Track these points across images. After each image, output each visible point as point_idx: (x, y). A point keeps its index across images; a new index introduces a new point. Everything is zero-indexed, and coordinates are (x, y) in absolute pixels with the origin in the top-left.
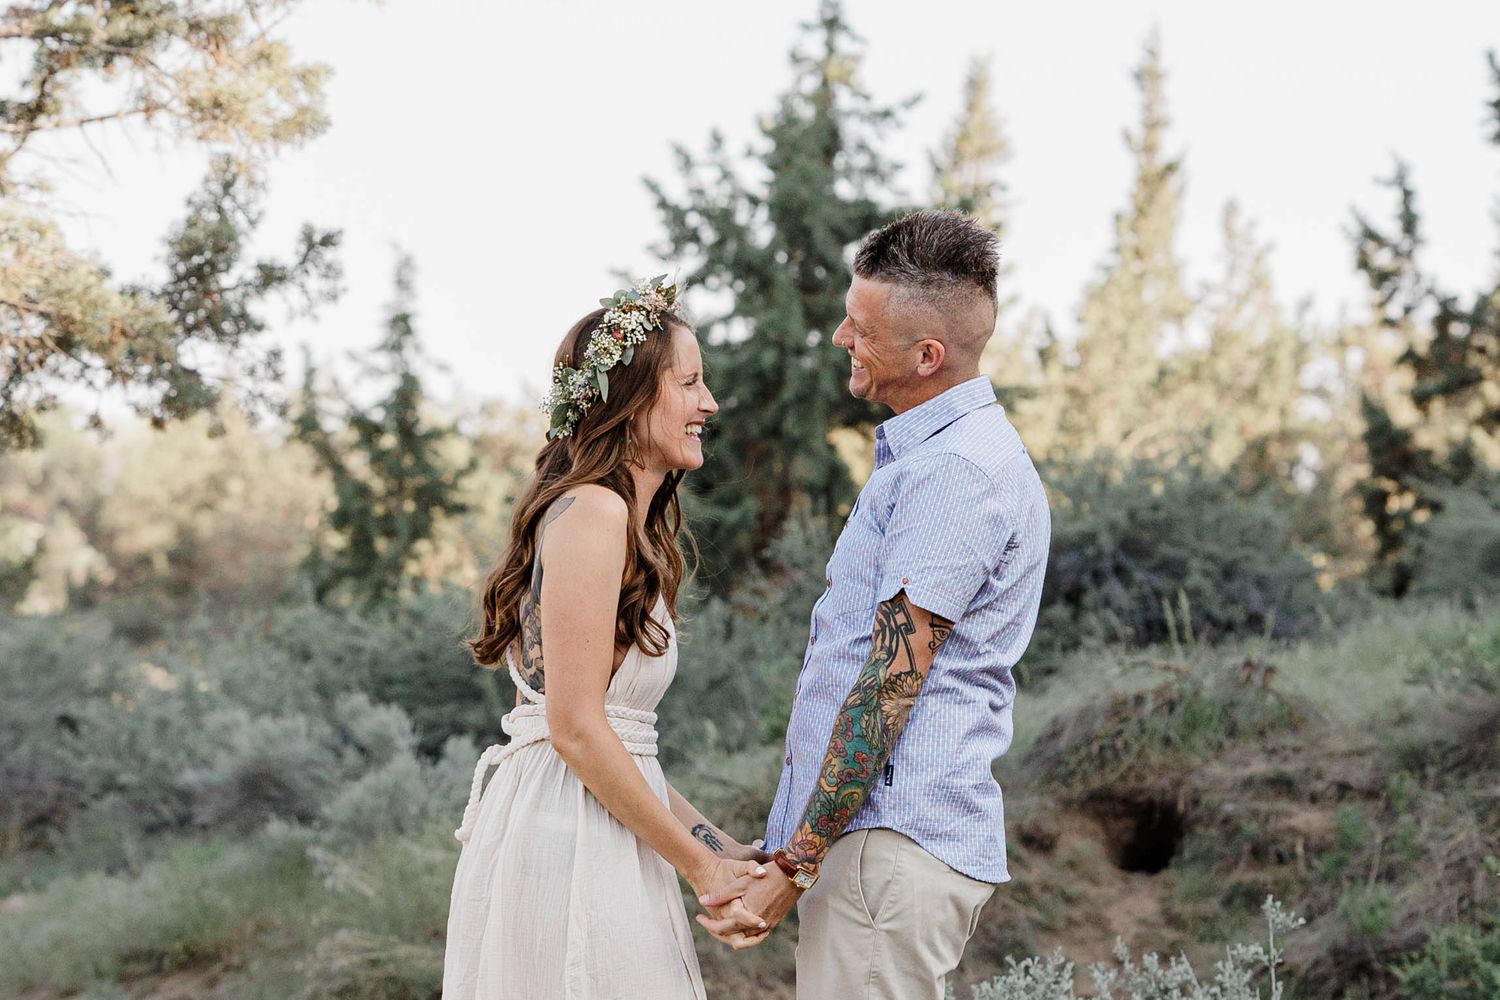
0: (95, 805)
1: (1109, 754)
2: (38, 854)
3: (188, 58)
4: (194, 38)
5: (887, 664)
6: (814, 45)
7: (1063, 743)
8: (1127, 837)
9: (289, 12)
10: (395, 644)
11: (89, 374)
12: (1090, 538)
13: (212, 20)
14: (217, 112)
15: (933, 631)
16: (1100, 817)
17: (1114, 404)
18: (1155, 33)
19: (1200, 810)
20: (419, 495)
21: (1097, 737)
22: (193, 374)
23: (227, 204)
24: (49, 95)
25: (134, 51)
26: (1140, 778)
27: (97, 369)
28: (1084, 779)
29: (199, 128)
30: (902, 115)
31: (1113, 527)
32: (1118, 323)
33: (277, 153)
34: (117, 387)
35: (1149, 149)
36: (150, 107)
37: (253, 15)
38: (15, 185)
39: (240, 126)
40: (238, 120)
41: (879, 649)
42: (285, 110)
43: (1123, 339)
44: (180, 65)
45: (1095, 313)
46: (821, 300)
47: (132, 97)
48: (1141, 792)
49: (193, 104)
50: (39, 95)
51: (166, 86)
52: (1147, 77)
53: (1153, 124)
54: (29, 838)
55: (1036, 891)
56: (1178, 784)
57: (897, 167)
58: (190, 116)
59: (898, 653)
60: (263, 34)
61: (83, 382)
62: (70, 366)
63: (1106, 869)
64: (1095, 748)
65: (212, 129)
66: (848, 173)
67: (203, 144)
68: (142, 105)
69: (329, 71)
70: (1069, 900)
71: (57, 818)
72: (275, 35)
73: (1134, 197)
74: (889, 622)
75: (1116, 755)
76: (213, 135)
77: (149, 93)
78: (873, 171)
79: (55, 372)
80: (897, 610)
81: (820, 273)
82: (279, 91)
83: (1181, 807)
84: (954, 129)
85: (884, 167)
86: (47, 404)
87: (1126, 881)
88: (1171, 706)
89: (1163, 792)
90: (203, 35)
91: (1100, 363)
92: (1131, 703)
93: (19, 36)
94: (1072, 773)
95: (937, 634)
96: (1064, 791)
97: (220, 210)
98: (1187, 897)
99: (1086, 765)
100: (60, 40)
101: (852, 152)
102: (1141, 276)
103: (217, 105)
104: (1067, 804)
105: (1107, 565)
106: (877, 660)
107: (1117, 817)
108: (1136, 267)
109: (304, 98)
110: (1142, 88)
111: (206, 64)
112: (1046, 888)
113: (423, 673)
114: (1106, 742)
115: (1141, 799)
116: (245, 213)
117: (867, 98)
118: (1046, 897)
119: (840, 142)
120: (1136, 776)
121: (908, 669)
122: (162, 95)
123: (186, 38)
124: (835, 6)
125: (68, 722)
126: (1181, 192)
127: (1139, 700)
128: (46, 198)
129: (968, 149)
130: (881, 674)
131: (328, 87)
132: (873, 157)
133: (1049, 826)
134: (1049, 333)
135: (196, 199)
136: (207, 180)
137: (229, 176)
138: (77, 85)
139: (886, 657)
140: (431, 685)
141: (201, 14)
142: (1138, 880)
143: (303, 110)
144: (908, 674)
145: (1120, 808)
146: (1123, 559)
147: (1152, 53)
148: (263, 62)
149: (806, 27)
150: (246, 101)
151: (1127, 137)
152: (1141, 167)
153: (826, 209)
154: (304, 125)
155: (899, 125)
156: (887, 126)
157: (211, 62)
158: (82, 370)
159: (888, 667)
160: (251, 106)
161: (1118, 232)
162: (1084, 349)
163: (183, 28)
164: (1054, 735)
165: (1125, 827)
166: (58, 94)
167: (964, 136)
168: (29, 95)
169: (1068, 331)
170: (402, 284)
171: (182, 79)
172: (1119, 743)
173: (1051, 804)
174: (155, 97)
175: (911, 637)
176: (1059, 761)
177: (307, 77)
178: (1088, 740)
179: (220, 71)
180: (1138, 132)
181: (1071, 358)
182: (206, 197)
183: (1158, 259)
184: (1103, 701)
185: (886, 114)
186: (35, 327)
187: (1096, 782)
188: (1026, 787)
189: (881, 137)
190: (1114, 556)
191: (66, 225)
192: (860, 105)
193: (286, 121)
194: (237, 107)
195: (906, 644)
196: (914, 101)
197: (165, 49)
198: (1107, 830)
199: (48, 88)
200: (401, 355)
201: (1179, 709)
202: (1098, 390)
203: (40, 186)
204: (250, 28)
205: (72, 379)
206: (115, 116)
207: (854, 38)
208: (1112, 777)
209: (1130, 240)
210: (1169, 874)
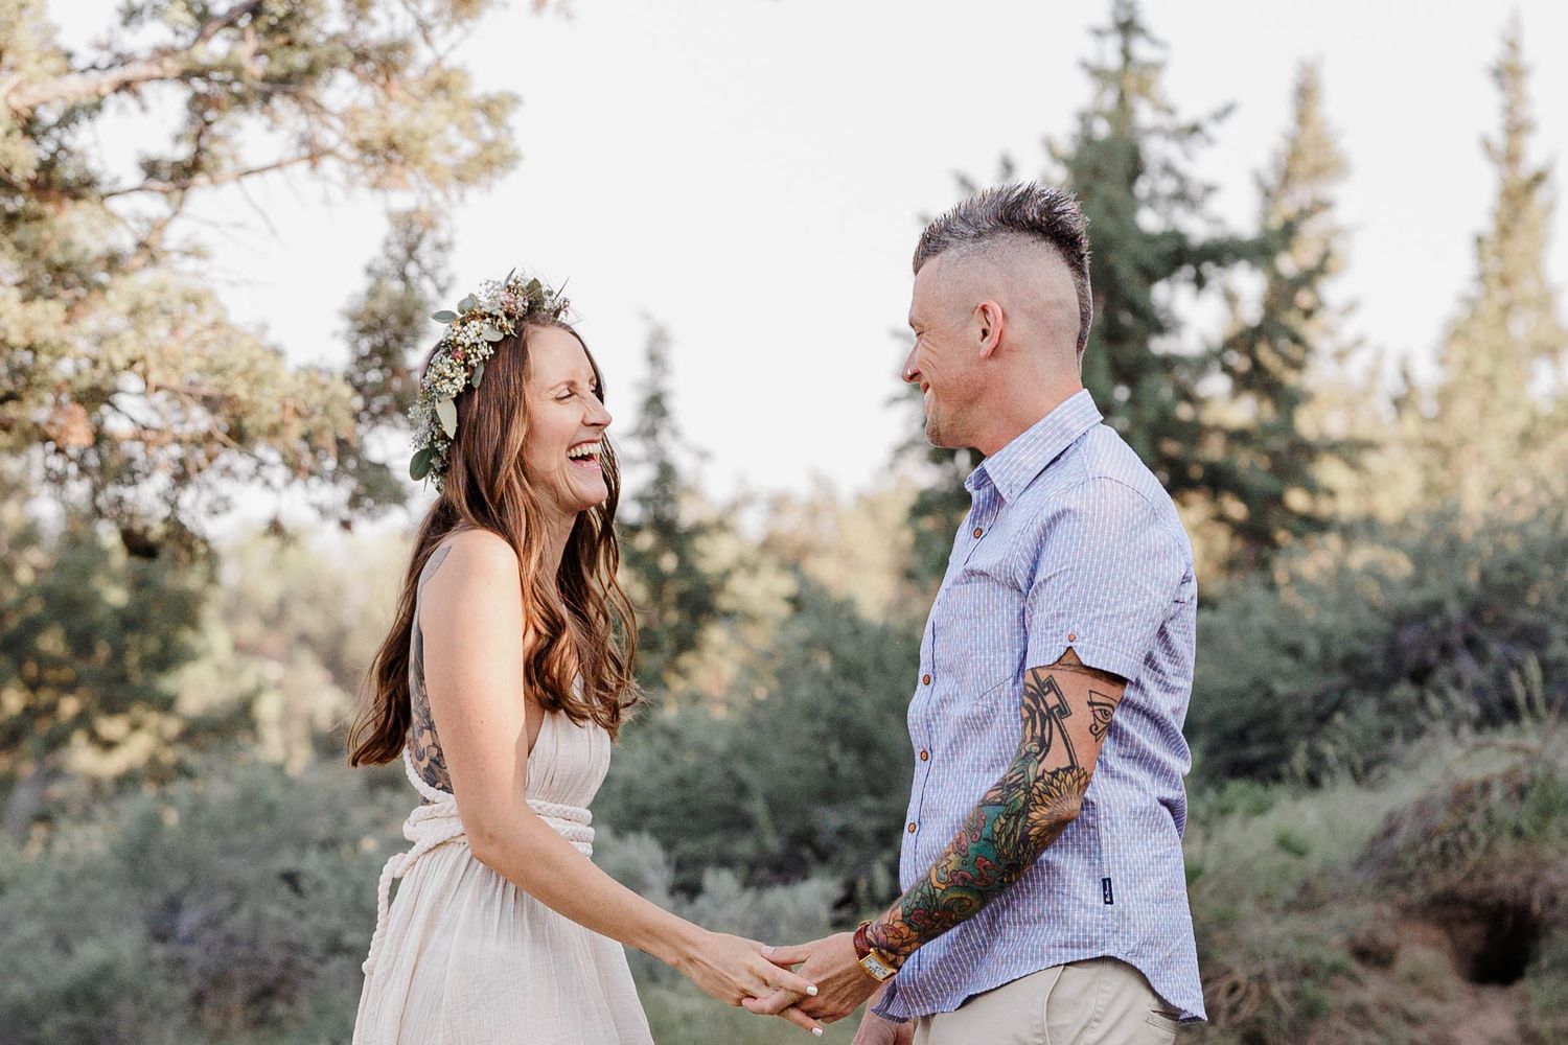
0: (321, 971)
1: (1452, 852)
2: (265, 1032)
3: (355, 93)
4: (360, 69)
5: (1039, 758)
6: (1109, 54)
7: (1399, 841)
8: (1477, 946)
9: (468, 32)
10: (651, 771)
11: (265, 471)
12: (1436, 607)
13: (380, 49)
14: (392, 154)
15: (1093, 711)
16: (1446, 924)
17: (1480, 456)
18: (1515, 22)
19: (1558, 911)
20: (683, 600)
21: (1439, 832)
22: (382, 467)
23: (412, 270)
24: (206, 150)
25: (292, 88)
26: (1488, 876)
27: (273, 466)
28: (1426, 880)
29: (373, 173)
30: (1212, 129)
31: (1462, 593)
32: (1483, 365)
33: (462, 197)
34: (298, 485)
35: (1512, 158)
36: (315, 154)
37: (427, 40)
38: (166, 253)
39: (419, 169)
40: (416, 162)
41: (1029, 739)
42: (467, 147)
43: (1490, 381)
44: (346, 102)
45: (1459, 352)
46: (1129, 351)
47: (294, 142)
48: (1490, 892)
49: (363, 146)
50: (195, 150)
51: (330, 127)
52: (1508, 74)
53: (1517, 129)
54: (254, 1013)
55: (1374, 1012)
56: (1531, 881)
57: (1210, 189)
58: (360, 161)
59: (1053, 742)
60: (439, 60)
61: (259, 481)
62: (243, 464)
63: (1453, 983)
64: (1436, 844)
65: (388, 173)
66: (1152, 199)
67: (378, 194)
68: (305, 151)
69: (515, 100)
70: (1411, 1020)
71: (285, 990)
72: (453, 60)
73: (1497, 216)
74: (1038, 706)
75: (1461, 850)
76: (388, 181)
77: (313, 137)
78: (1182, 197)
79: (227, 471)
80: (1046, 690)
81: (1126, 318)
82: (461, 127)
83: (1536, 907)
84: (1283, 146)
85: (1194, 191)
86: (219, 506)
87: (1476, 995)
88: (1522, 792)
89: (1515, 892)
90: (370, 66)
91: (1464, 411)
92: (1476, 790)
93: (162, 78)
94: (1411, 876)
95: (1098, 714)
96: (1402, 897)
97: (404, 277)
98: (1546, 1011)
99: (1427, 866)
100: (209, 80)
101: (1156, 176)
102: (1507, 309)
103: (392, 146)
104: (1406, 911)
105: (1456, 637)
106: (1027, 754)
107: (1465, 922)
108: (1500, 296)
109: (488, 133)
110: (1502, 87)
111: (376, 97)
112: (1385, 1008)
113: (684, 801)
114: (1449, 837)
115: (1490, 901)
116: (433, 279)
117: (1170, 111)
118: (1385, 1020)
119: (1142, 163)
120: (1485, 875)
121: (1068, 764)
122: (329, 138)
123: (352, 70)
124: (1130, 7)
125: (291, 879)
126: (1550, 208)
127: (1486, 787)
128: (203, 266)
129: (1300, 168)
130: (1031, 770)
131: (515, 119)
132: (1181, 179)
133: (1387, 937)
134: (1406, 376)
135: (377, 267)
136: (387, 244)
137: (412, 238)
138: (238, 137)
139: (1038, 749)
140: (693, 814)
141: (367, 42)
142: (1492, 995)
143: (488, 146)
144: (1067, 770)
145: (1467, 912)
146: (1475, 630)
147: (1513, 46)
148: (441, 94)
149: (1099, 33)
150: (425, 138)
151: (1487, 145)
152: (1504, 181)
153: (1134, 246)
154: (492, 162)
155: (1210, 141)
156: (1196, 145)
157: (381, 94)
158: (257, 468)
159: (1040, 762)
160: (430, 144)
161: (1481, 257)
162: (1445, 396)
163: (348, 58)
164: (1390, 832)
165: (1473, 934)
166: (217, 148)
167: (1295, 153)
168: (183, 152)
169: (1427, 374)
170: (655, 359)
171: (350, 117)
172: (1463, 838)
173: (1387, 910)
174: (319, 141)
175: (1066, 722)
176: (1395, 861)
177: (493, 108)
178: (1428, 836)
179: (392, 106)
180: (1498, 138)
181: (1429, 407)
182: (387, 263)
183: (1527, 287)
184: (1443, 792)
185: (1195, 129)
186: (200, 420)
187: (1439, 884)
188: (1360, 893)
189: (1188, 156)
190: (1464, 626)
191: (225, 295)
192: (1164, 120)
193: (469, 159)
194: (415, 146)
195: (1062, 733)
196: (1224, 113)
197: (328, 85)
198: (1454, 941)
199: (204, 141)
200: (655, 440)
201: (1533, 795)
202: (1463, 442)
203: (196, 252)
204: (424, 54)
205: (247, 477)
206: (279, 166)
207: (1154, 42)
208: (1456, 876)
209: (1494, 265)
210: (1526, 985)
